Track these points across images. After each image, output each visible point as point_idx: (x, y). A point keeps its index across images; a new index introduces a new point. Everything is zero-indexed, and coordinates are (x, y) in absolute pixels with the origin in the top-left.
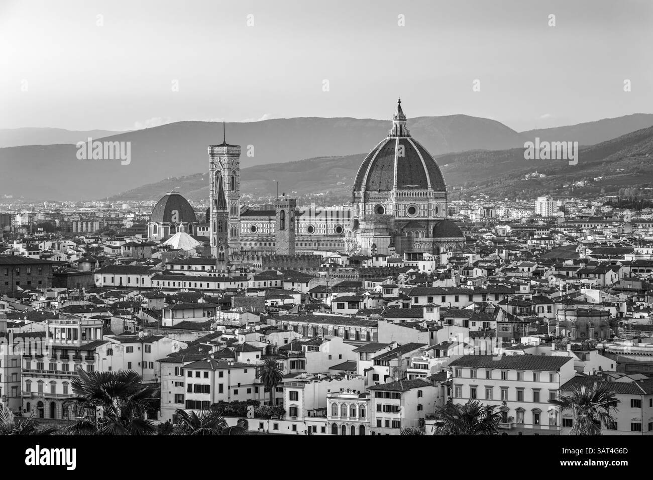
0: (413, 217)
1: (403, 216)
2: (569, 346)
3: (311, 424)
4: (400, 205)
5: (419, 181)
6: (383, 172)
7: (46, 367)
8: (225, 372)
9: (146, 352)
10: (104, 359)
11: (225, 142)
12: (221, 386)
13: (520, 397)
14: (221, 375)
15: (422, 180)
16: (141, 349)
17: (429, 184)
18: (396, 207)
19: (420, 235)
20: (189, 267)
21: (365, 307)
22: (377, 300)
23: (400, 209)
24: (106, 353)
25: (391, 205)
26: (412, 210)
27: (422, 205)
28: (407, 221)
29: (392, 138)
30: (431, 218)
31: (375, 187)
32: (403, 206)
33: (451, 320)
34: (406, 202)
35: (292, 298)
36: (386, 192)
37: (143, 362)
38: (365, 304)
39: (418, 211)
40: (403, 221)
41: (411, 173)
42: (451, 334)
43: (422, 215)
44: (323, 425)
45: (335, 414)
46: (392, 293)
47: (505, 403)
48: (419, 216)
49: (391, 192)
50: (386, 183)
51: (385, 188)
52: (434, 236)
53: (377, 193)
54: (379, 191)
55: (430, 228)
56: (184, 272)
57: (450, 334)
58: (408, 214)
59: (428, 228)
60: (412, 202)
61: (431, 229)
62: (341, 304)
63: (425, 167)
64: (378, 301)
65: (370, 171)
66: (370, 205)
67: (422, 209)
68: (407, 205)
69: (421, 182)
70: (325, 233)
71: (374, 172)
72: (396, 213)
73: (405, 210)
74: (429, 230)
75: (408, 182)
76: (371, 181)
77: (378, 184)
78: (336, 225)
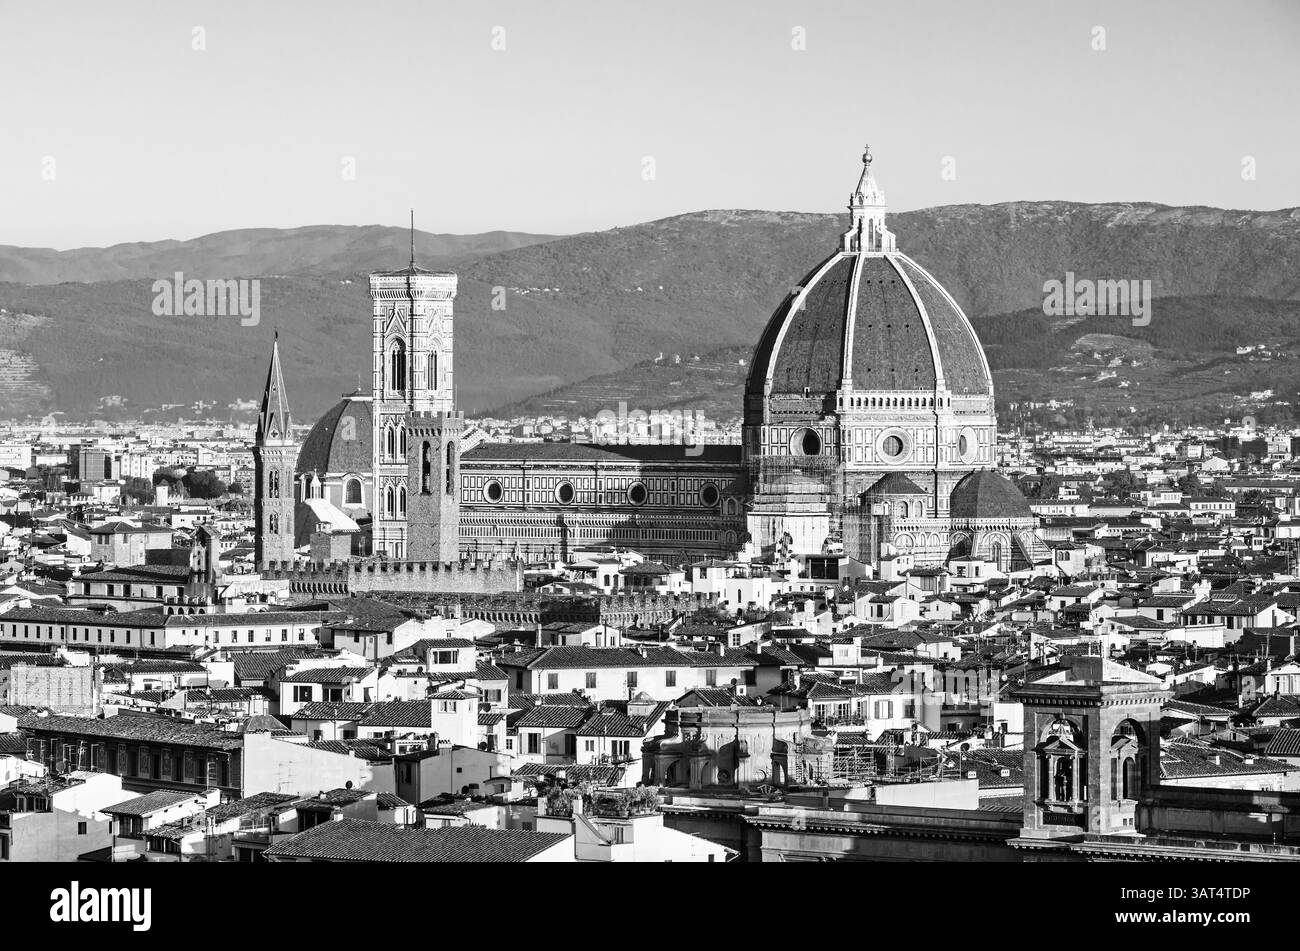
0: (894, 465)
1: (869, 458)
2: (576, 806)
4: (859, 432)
5: (913, 368)
6: (817, 343)
15: (922, 365)
17: (939, 374)
18: (849, 435)
19: (913, 510)
20: (127, 590)
21: (367, 698)
22: (412, 680)
23: (859, 440)
26: (893, 446)
27: (920, 432)
28: (878, 473)
30: (943, 466)
31: (795, 383)
32: (869, 432)
33: (536, 735)
34: (876, 423)
36: (824, 397)
38: (366, 690)
39: (909, 446)
40: (868, 473)
41: (891, 347)
42: (459, 770)
43: (920, 459)
46: (455, 661)
48: (912, 462)
49: (837, 397)
50: (823, 372)
51: (820, 387)
52: (953, 513)
53: (800, 397)
54: (807, 394)
55: (942, 491)
56: (112, 603)
57: (455, 770)
58: (883, 455)
59: (935, 492)
60: (893, 423)
61: (945, 495)
62: (303, 689)
63: (930, 330)
64: (416, 682)
65: (784, 340)
66: (783, 432)
67: (920, 441)
68: (878, 432)
69: (916, 370)
70: (673, 503)
71: (795, 343)
72: (850, 452)
73: (873, 445)
74: (938, 499)
75: (883, 371)
76: (785, 367)
77: (803, 375)
78: (703, 482)
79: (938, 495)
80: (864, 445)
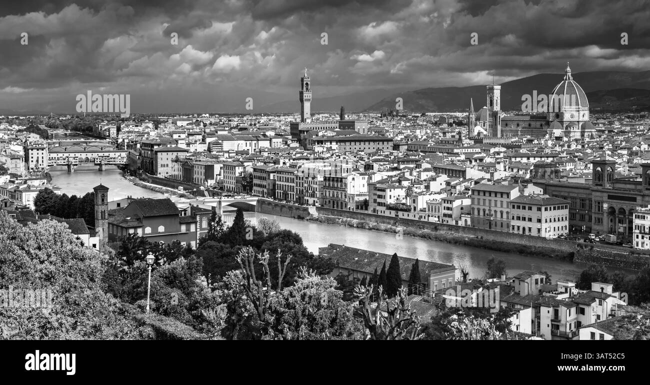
2: (519, 181)
3: (420, 215)
7: (331, 185)
8: (393, 190)
12: (390, 196)
13: (496, 206)
14: (390, 191)
44: (425, 215)
45: (429, 210)
47: (490, 207)
52: (581, 129)
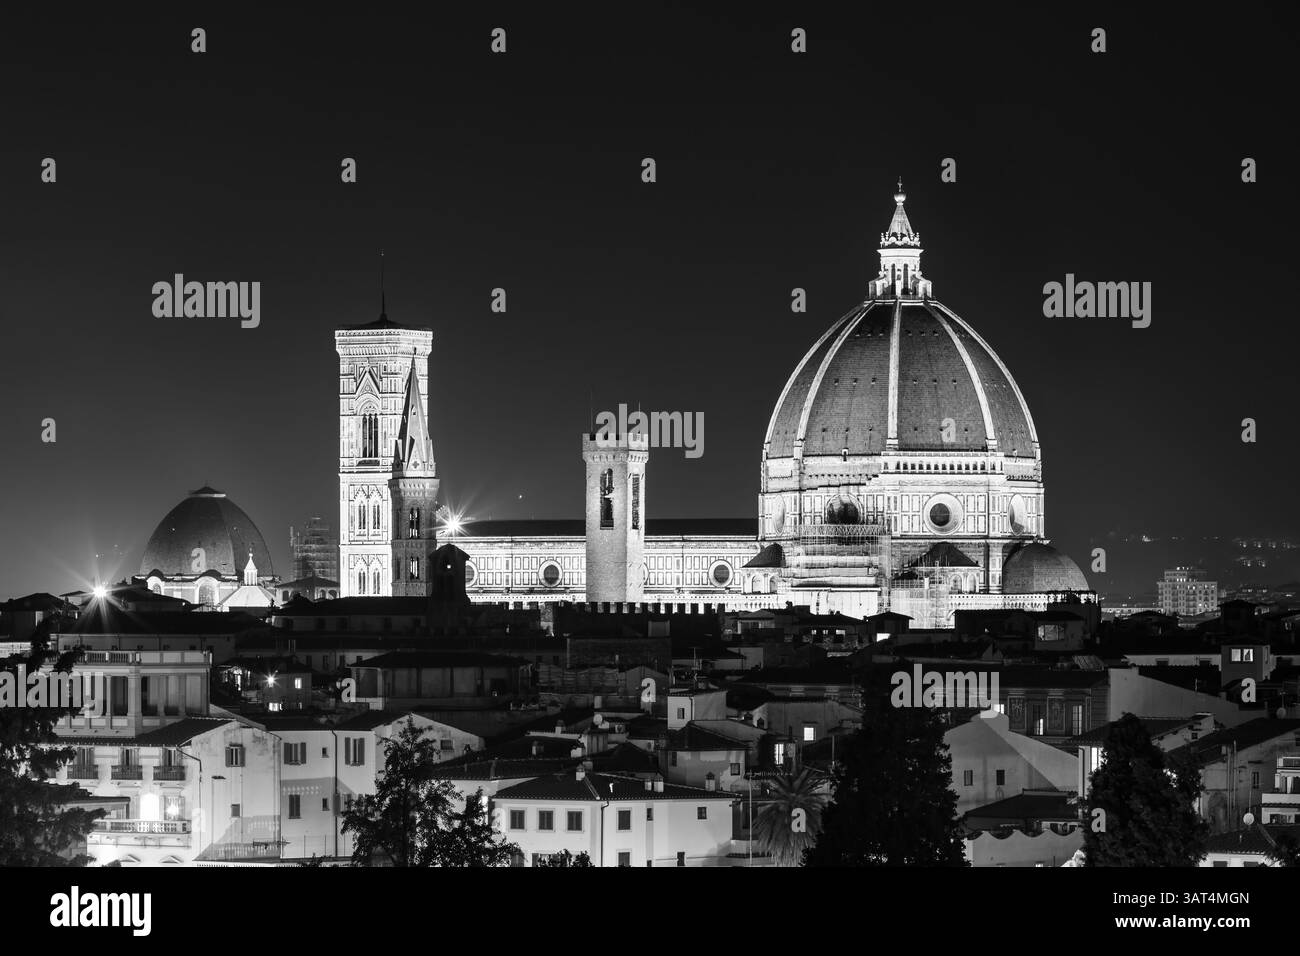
0: (943, 535)
1: (916, 528)
4: (905, 499)
5: (963, 427)
6: (855, 400)
8: (638, 812)
9: (347, 761)
10: (215, 778)
11: (383, 316)
14: (624, 821)
15: (971, 424)
16: (331, 752)
17: (990, 432)
18: (896, 502)
19: (966, 587)
23: (905, 508)
24: (222, 758)
25: (880, 498)
26: (941, 516)
27: (971, 499)
28: (926, 544)
29: (879, 302)
30: (995, 536)
31: (831, 446)
32: (916, 499)
34: (924, 488)
35: (738, 656)
36: (865, 460)
37: (337, 797)
39: (958, 517)
40: (914, 545)
41: (938, 404)
43: (971, 526)
48: (961, 530)
49: (881, 460)
50: (863, 433)
51: (861, 449)
52: (1005, 590)
53: (838, 461)
54: (845, 457)
55: (994, 564)
58: (930, 526)
59: (987, 566)
60: (941, 489)
61: (996, 569)
63: (979, 386)
65: (817, 398)
66: (818, 500)
67: (971, 509)
68: (926, 498)
69: (966, 430)
70: (678, 583)
71: (829, 400)
72: (896, 520)
73: (920, 513)
74: (991, 573)
75: (930, 431)
76: (819, 427)
77: (841, 436)
78: (713, 559)
79: (991, 569)
80: (911, 514)
